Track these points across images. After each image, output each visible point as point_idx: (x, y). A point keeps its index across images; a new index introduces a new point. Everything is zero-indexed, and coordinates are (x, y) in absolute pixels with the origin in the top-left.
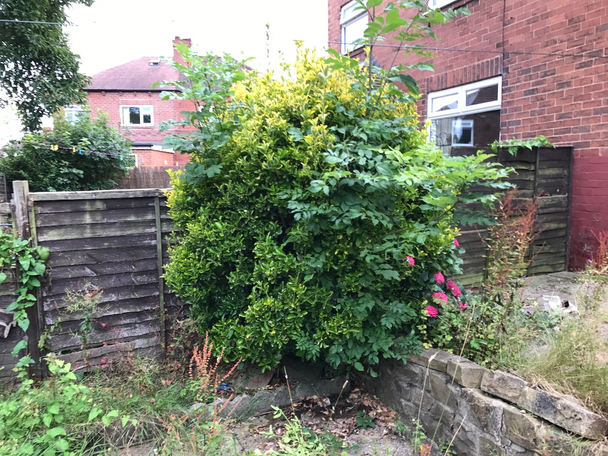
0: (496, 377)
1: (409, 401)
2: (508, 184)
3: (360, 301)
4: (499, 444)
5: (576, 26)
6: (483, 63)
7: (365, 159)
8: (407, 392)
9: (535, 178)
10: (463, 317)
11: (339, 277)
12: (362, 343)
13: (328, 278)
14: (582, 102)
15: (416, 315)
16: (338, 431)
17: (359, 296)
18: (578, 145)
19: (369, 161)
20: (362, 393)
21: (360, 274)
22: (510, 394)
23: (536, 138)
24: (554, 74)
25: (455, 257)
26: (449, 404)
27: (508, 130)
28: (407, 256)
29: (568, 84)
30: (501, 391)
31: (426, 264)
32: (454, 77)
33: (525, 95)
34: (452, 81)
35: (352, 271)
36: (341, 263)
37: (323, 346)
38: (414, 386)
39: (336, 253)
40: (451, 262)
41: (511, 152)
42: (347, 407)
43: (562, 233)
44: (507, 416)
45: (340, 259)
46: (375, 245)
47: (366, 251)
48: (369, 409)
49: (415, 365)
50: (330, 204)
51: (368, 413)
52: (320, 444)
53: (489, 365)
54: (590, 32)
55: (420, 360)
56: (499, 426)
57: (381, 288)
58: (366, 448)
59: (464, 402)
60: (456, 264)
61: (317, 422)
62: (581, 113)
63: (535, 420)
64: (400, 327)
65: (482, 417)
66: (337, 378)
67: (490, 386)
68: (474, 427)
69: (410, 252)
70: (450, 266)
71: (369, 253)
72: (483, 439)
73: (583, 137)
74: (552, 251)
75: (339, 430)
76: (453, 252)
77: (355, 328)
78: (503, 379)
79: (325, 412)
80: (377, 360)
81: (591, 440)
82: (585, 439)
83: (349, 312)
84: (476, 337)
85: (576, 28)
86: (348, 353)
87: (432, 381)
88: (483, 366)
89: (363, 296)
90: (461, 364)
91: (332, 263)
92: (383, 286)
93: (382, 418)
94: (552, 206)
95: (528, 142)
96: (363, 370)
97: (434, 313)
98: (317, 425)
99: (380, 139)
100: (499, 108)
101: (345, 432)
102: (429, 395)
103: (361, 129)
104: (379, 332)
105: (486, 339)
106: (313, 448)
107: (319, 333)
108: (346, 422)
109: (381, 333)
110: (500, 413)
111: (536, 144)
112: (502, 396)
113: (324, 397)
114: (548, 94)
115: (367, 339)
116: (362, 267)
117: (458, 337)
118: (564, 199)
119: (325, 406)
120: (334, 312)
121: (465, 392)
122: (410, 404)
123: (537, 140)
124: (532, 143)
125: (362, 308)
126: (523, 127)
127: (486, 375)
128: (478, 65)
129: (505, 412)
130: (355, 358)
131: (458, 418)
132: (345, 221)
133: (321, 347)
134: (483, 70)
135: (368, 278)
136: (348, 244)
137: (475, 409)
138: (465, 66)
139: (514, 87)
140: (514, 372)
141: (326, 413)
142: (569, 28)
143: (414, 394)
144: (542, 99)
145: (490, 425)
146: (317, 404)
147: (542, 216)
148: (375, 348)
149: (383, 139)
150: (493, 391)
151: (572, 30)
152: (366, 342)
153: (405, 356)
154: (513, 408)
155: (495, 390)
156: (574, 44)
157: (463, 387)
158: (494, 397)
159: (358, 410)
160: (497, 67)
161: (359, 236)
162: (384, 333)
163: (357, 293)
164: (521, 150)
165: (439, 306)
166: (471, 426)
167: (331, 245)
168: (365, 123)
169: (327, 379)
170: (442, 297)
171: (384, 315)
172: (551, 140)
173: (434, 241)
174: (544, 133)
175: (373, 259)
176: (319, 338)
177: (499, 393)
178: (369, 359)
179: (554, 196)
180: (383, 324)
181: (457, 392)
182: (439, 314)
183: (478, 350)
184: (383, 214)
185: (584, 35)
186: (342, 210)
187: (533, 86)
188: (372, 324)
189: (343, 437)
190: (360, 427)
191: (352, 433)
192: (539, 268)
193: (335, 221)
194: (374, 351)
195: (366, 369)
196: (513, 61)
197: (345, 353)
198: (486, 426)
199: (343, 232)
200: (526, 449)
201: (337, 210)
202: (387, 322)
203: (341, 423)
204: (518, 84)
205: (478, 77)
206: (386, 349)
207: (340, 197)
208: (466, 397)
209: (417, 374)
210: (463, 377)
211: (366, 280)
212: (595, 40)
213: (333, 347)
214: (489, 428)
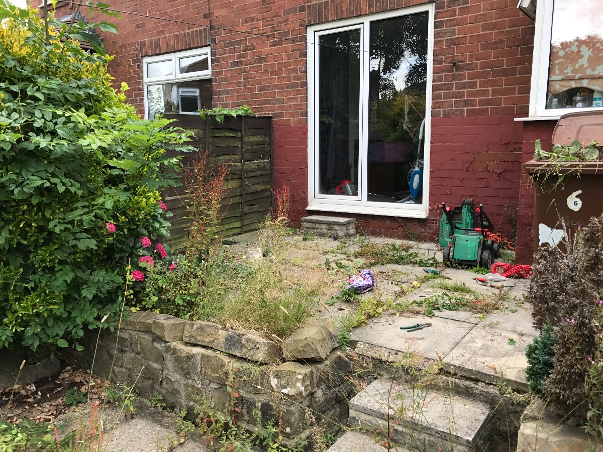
0: (195, 327)
1: (121, 367)
2: (191, 148)
3: (57, 275)
4: (200, 386)
5: (268, 7)
6: (193, 32)
7: (43, 120)
8: (118, 359)
9: (242, 144)
10: (169, 277)
11: (31, 252)
12: (64, 319)
13: (17, 254)
14: (276, 77)
15: (123, 281)
16: (43, 416)
17: (56, 269)
18: (276, 115)
19: (47, 123)
20: (74, 370)
21: (56, 247)
22: (207, 340)
23: (241, 107)
24: (254, 49)
25: (162, 220)
26: (157, 362)
27: (219, 99)
28: (106, 222)
29: (264, 59)
30: (200, 339)
31: (129, 229)
32: (167, 42)
33: (232, 67)
34: (165, 46)
35: (44, 244)
36: (31, 236)
37: (16, 330)
38: (125, 351)
39: (21, 226)
40: (157, 225)
41: (218, 120)
42: (56, 388)
43: (268, 194)
44: (205, 360)
45: (28, 232)
46: (67, 214)
47: (56, 221)
48: (82, 384)
49: (124, 331)
50: (8, 171)
51: (79, 389)
52: (19, 435)
53: (191, 316)
54: (279, 14)
55: (127, 325)
56: (199, 370)
57: (82, 258)
58: (75, 425)
59: (168, 356)
60: (164, 227)
61: (18, 413)
62: (276, 87)
63: (227, 357)
64: (107, 295)
65: (185, 365)
66: (43, 361)
67: (192, 336)
68: (178, 377)
69: (109, 219)
70: (156, 230)
71: (59, 223)
72: (186, 386)
73: (280, 108)
74: (260, 210)
75: (45, 414)
76: (159, 216)
77: (55, 304)
78: (201, 328)
79: (29, 400)
80: (81, 333)
81: (266, 364)
82: (261, 364)
83: (45, 288)
84: (180, 294)
85: (269, 9)
86: (49, 332)
87: (140, 343)
88: (187, 319)
89: (61, 270)
90: (163, 321)
91: (19, 238)
92: (82, 256)
93: (95, 390)
94: (258, 170)
95: (234, 111)
96: (67, 346)
97: (140, 276)
98: (18, 415)
99: (62, 100)
100: (210, 77)
101: (52, 414)
102: (139, 357)
103: (37, 87)
104: (82, 305)
105: (189, 294)
106: (10, 441)
107: (10, 315)
108: (53, 404)
109: (85, 305)
110: (199, 358)
111: (240, 113)
112: (200, 343)
113: (29, 384)
114: (250, 67)
115: (69, 313)
116: (57, 239)
117: (163, 297)
118: (268, 163)
119: (30, 393)
120: (27, 291)
121: (169, 346)
122: (123, 370)
123: (242, 110)
124: (237, 111)
125: (59, 282)
126: (232, 97)
127: (187, 327)
128: (189, 33)
129: (203, 356)
130: (57, 335)
131: (166, 372)
132: (25, 189)
133: (14, 331)
134: (193, 38)
135: (64, 249)
136: (36, 215)
137: (178, 359)
138: (176, 33)
139: (221, 58)
140: (213, 320)
141: (31, 400)
142: (262, 8)
143: (125, 358)
144: (245, 72)
145: (191, 371)
146: (19, 393)
147: (250, 179)
148: (79, 321)
149: (66, 99)
150: (194, 340)
151: (265, 10)
152: (69, 318)
153: (113, 324)
154: (210, 351)
155: (195, 339)
156: (267, 23)
157: (167, 342)
158: (195, 345)
159: (69, 389)
160: (205, 37)
161: (49, 205)
162: (88, 305)
163: (54, 267)
164: (228, 118)
165: (145, 269)
166: (175, 377)
167: (14, 217)
168: (41, 81)
169: (31, 364)
170: (148, 260)
171: (85, 286)
172: (255, 110)
173: (135, 206)
174: (248, 103)
175: (63, 228)
176: (11, 322)
177: (199, 341)
178: (73, 333)
179: (259, 161)
180: (84, 295)
181: (162, 348)
182: (146, 277)
183: (183, 306)
184: (71, 180)
185: (275, 17)
186: (23, 177)
187: (237, 58)
188: (75, 297)
189: (50, 420)
190: (69, 406)
191: (60, 414)
192: (251, 226)
193: (13, 190)
194: (79, 325)
195: (70, 345)
196: (219, 33)
197: (45, 332)
198: (188, 373)
199: (28, 201)
200: (221, 385)
201: (15, 178)
202: (88, 293)
203: (48, 406)
204: (225, 55)
205: (189, 45)
206: (91, 319)
207: (20, 163)
208: (170, 351)
209: (126, 339)
210: (166, 333)
211: (63, 251)
212: (284, 22)
213: (29, 328)
214: (191, 373)
